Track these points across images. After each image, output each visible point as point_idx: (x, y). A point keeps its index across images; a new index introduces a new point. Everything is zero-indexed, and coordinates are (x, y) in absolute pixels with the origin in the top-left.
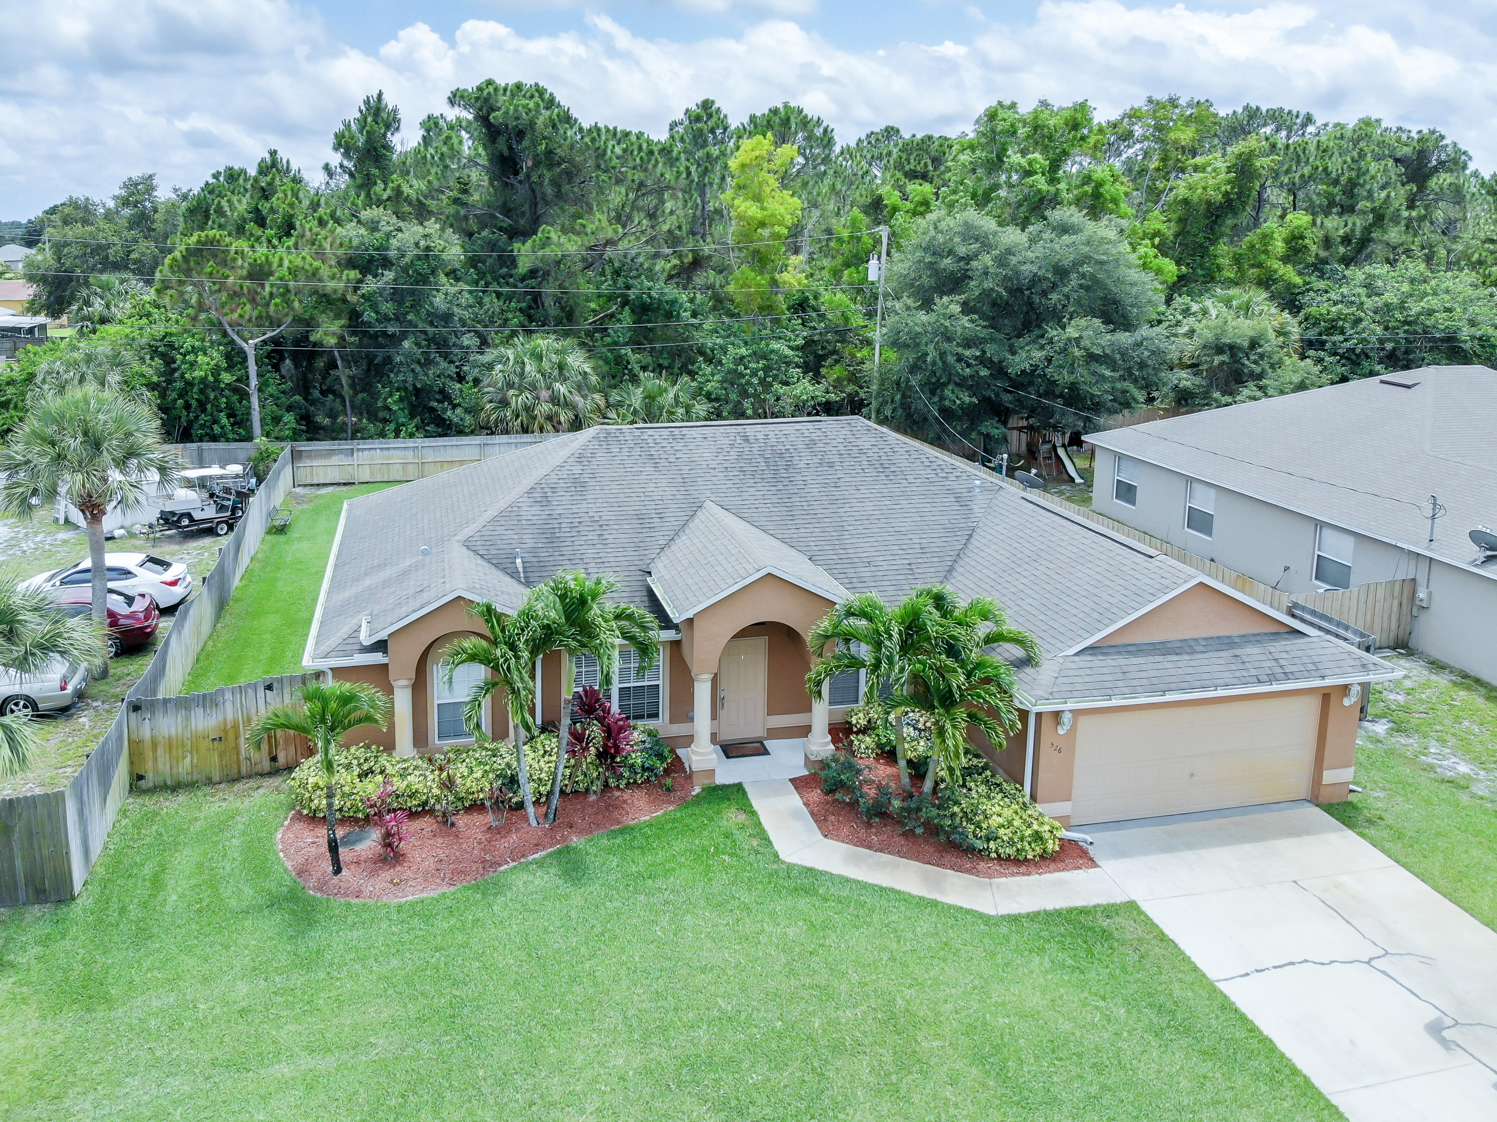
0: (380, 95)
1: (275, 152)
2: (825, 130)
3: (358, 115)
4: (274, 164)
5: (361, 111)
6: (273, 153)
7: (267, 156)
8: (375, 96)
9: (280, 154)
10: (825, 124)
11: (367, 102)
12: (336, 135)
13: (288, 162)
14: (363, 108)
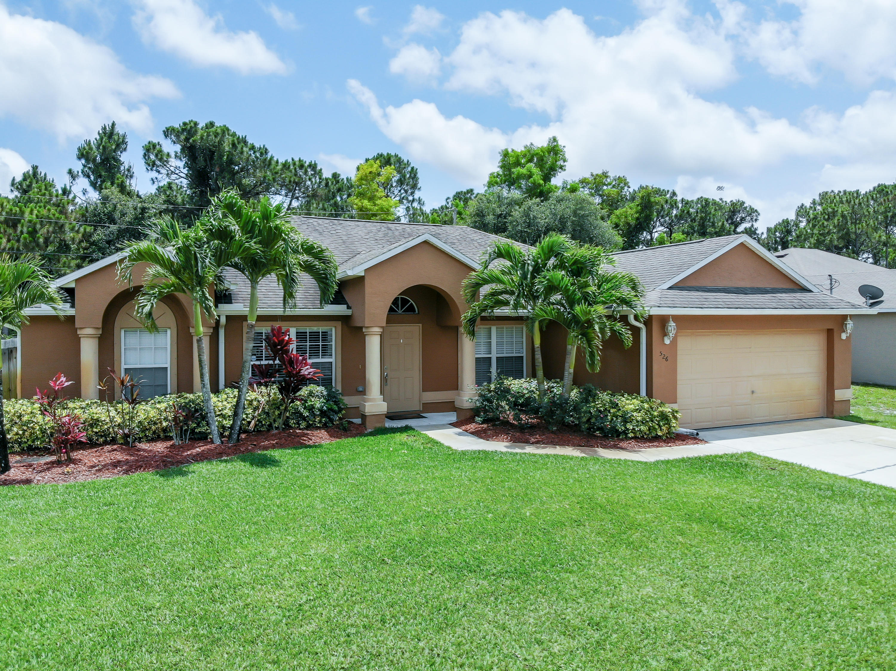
0: (113, 124)
1: (37, 167)
2: (413, 168)
3: (98, 137)
4: (35, 174)
5: (99, 133)
6: (35, 168)
7: (31, 169)
8: (110, 125)
9: (39, 170)
10: (412, 165)
11: (104, 128)
12: (79, 149)
13: (45, 175)
14: (101, 132)
